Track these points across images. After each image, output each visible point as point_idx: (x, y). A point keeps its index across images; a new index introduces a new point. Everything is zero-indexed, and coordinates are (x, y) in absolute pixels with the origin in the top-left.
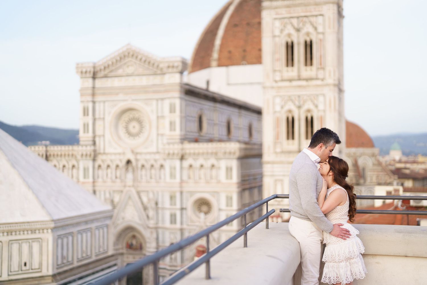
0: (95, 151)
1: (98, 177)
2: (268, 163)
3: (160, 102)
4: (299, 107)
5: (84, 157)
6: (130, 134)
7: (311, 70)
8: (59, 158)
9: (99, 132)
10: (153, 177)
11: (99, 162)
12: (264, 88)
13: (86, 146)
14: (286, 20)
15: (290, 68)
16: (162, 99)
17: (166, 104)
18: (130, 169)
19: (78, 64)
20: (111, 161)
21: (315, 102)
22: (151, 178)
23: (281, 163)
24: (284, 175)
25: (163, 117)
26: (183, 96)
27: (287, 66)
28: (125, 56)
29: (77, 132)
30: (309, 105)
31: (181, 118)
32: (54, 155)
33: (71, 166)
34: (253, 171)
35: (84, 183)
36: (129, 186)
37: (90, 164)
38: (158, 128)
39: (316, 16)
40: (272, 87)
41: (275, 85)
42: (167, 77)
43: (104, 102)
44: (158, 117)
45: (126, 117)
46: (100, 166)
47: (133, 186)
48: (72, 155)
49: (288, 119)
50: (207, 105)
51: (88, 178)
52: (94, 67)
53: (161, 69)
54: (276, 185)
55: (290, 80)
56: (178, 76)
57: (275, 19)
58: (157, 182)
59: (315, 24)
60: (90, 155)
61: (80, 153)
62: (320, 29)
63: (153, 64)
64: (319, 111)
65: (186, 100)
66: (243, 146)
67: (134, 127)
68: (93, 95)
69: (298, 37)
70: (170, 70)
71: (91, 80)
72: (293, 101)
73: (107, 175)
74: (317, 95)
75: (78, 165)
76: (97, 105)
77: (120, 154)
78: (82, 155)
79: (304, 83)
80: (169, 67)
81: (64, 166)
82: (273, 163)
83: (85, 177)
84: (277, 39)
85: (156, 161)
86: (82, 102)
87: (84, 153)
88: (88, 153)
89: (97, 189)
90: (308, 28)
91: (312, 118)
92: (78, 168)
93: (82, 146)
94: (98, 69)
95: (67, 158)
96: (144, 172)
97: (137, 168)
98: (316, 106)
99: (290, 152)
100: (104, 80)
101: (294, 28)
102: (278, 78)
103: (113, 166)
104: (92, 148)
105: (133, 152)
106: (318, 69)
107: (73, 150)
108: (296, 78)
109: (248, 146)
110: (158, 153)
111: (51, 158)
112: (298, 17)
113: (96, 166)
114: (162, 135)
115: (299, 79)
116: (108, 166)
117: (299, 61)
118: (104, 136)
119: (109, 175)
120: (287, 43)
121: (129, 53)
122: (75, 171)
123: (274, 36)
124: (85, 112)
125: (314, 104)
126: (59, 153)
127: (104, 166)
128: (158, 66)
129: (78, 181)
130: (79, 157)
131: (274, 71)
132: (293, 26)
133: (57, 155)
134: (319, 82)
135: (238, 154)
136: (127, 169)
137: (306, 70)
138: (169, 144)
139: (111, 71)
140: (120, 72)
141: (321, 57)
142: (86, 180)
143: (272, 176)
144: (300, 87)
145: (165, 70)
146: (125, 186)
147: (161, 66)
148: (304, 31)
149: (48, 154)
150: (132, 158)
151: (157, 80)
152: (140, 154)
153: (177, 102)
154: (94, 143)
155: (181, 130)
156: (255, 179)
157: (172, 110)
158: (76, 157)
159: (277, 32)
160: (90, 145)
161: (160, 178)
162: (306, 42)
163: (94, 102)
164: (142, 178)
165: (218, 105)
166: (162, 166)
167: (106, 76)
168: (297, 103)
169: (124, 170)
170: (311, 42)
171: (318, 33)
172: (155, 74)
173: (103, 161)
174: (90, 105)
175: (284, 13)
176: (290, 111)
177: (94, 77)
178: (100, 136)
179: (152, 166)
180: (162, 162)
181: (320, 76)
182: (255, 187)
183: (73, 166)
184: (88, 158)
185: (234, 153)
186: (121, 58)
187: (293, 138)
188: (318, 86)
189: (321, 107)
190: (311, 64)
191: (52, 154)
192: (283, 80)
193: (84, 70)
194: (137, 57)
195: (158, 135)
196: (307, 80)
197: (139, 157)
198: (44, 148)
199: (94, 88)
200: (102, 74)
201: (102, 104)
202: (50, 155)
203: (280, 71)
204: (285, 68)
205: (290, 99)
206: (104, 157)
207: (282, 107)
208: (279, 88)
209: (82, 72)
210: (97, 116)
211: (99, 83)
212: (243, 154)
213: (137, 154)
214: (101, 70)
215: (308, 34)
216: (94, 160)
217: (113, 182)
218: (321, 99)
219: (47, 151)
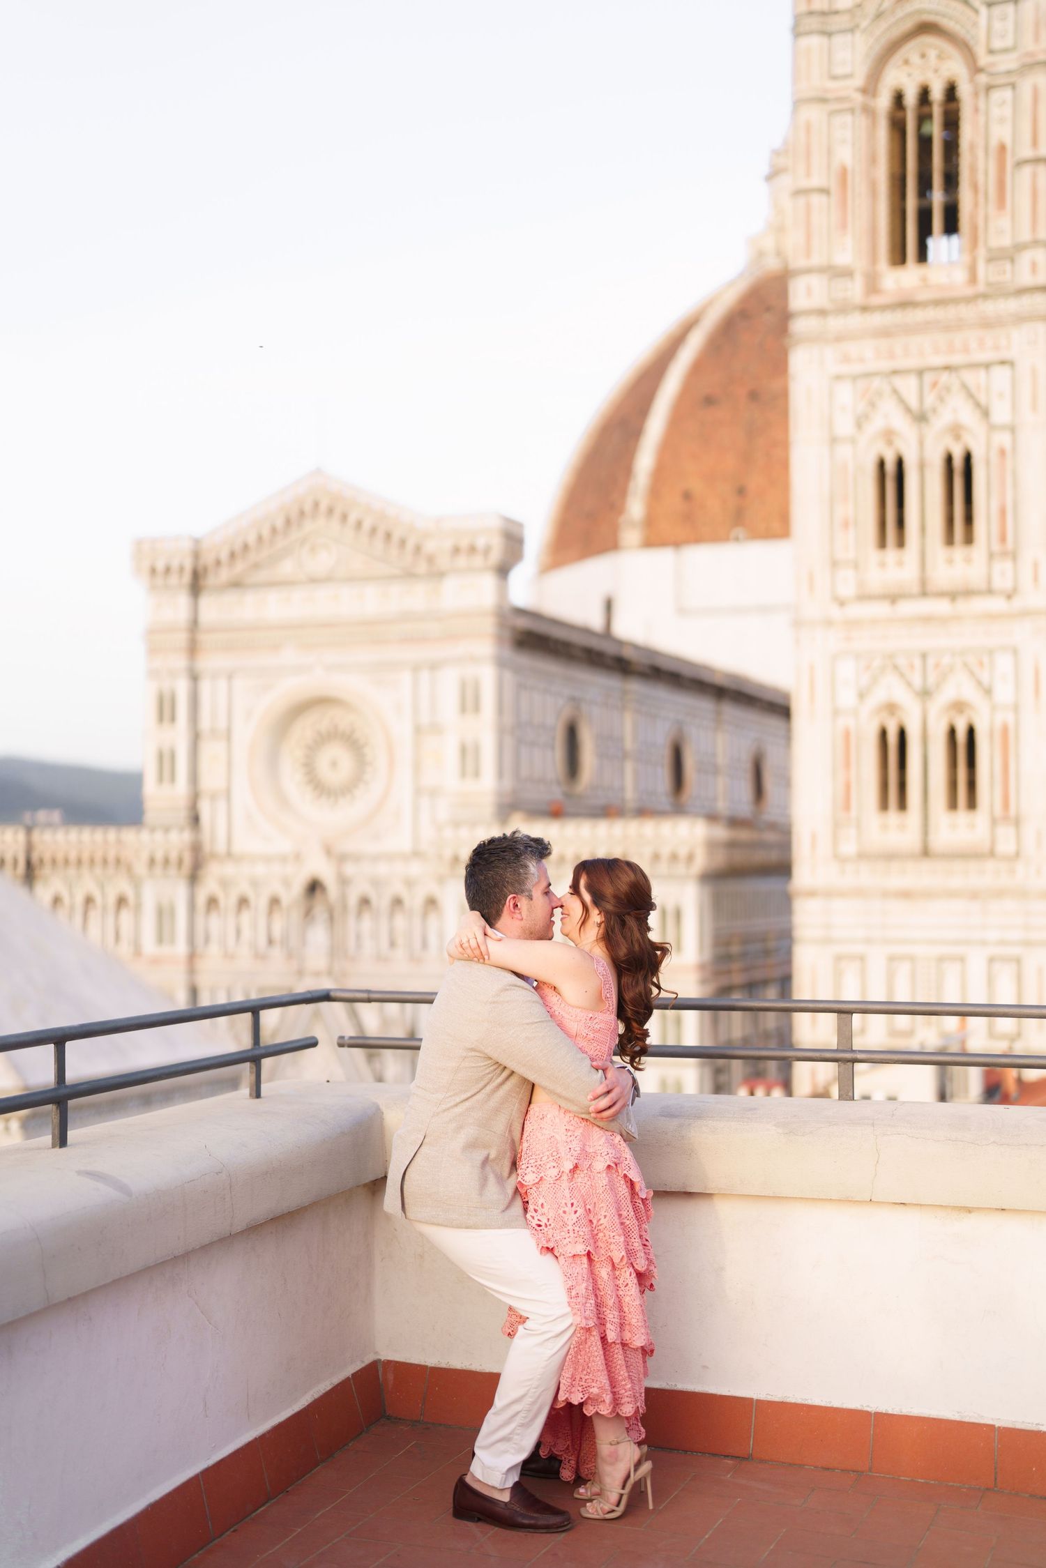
0: (196, 848)
1: (207, 939)
2: (812, 894)
3: (425, 676)
4: (925, 694)
5: (158, 870)
6: (319, 788)
7: (968, 560)
8: (72, 871)
9: (211, 779)
10: (400, 941)
11: (209, 885)
12: (798, 624)
13: (167, 830)
14: (876, 383)
15: (891, 553)
16: (434, 666)
17: (449, 682)
18: (320, 911)
19: (139, 544)
20: (255, 883)
21: (985, 677)
22: (392, 944)
23: (859, 893)
24: (868, 941)
25: (436, 729)
26: (508, 653)
27: (882, 543)
28: (302, 513)
29: (133, 782)
30: (959, 687)
31: (501, 731)
32: (54, 861)
33: (111, 900)
34: (760, 924)
35: (156, 961)
36: (317, 974)
37: (179, 892)
38: (417, 767)
39: (987, 366)
40: (829, 623)
41: (835, 612)
42: (450, 586)
43: (230, 677)
44: (418, 730)
45: (305, 729)
46: (212, 902)
47: (330, 973)
48: (118, 861)
49: (883, 734)
50: (597, 684)
51: (172, 941)
52: (196, 555)
53: (431, 560)
54: (838, 976)
55: (893, 598)
56: (488, 582)
57: (838, 378)
58: (414, 959)
59: (982, 399)
60: (180, 862)
61: (145, 856)
62: (1001, 414)
63: (403, 543)
64: (994, 708)
65: (517, 670)
66: (721, 833)
67: (334, 764)
68: (193, 649)
69: (921, 443)
70: (462, 561)
71: (183, 601)
72: (902, 675)
73: (238, 932)
74: (991, 652)
75: (138, 895)
76: (205, 687)
77: (283, 859)
78: (152, 861)
79: (941, 607)
80: (456, 551)
81: (89, 901)
82: (829, 894)
83: (160, 940)
84: (844, 451)
85: (410, 883)
86: (153, 674)
87: (159, 856)
88: (174, 856)
89: (204, 982)
90: (958, 410)
91: (971, 732)
92: (138, 908)
93: (153, 830)
94: (208, 559)
95: (98, 870)
96: (367, 923)
97: (345, 907)
98: (988, 692)
99: (890, 857)
100: (230, 598)
101: (908, 410)
102: (847, 588)
103: (261, 903)
104: (187, 836)
105: (328, 851)
106: (991, 556)
107: (119, 842)
108: (916, 589)
109: (744, 835)
110: (417, 854)
111: (47, 870)
112: (920, 373)
113: (201, 900)
114: (434, 793)
115: (925, 592)
116: (243, 902)
117: (923, 529)
118: (228, 794)
119: (246, 933)
120: (881, 464)
121: (316, 505)
122: (126, 917)
123: (834, 440)
124: (165, 710)
125: (979, 683)
126: (73, 856)
127: (228, 901)
128: (418, 549)
129: (137, 951)
130: (140, 868)
131: (835, 564)
132: (901, 401)
133: (67, 862)
134: (996, 604)
135: (701, 862)
136: (308, 913)
137: (950, 561)
138: (456, 824)
139: (256, 566)
140: (287, 568)
141: (1003, 512)
142: (166, 950)
143: (828, 941)
144: (927, 619)
145: (443, 562)
146: (300, 973)
147: (430, 546)
148: (941, 421)
149: (35, 857)
150: (327, 874)
151: (415, 597)
152: (357, 858)
153: (487, 676)
154: (195, 820)
155: (500, 774)
156: (767, 953)
157: (469, 702)
158: (129, 869)
159: (845, 426)
160: (182, 830)
161: (425, 944)
162: (949, 460)
163: (194, 678)
164: (359, 945)
165: (635, 687)
166: (431, 903)
167: (236, 585)
168: (917, 681)
169: (296, 916)
170: (968, 458)
171: (992, 428)
172: (409, 575)
173: (225, 883)
174: (182, 688)
175: (868, 354)
176: (891, 708)
177: (196, 585)
178: (213, 797)
179: (397, 902)
180: (431, 888)
181: (1002, 580)
182: (765, 983)
183: (121, 901)
184: (173, 871)
185: (690, 858)
186: (288, 522)
187: (902, 804)
188: (992, 617)
189: (1004, 693)
190: (969, 539)
191: (47, 857)
192: (864, 597)
193: (160, 566)
194: (344, 517)
195: (418, 792)
196: (953, 596)
197: (350, 869)
198: (21, 837)
199: (194, 625)
200: (224, 575)
201: (222, 684)
202: (41, 861)
203: (856, 566)
204: (873, 554)
205: (892, 664)
206: (229, 869)
207: (862, 696)
208: (853, 624)
209: (153, 571)
210: (205, 723)
211: (212, 608)
212: (720, 859)
213: (342, 858)
214: (218, 563)
215: (956, 431)
216: (194, 878)
217: (259, 956)
218: (1004, 663)
219: (29, 848)
